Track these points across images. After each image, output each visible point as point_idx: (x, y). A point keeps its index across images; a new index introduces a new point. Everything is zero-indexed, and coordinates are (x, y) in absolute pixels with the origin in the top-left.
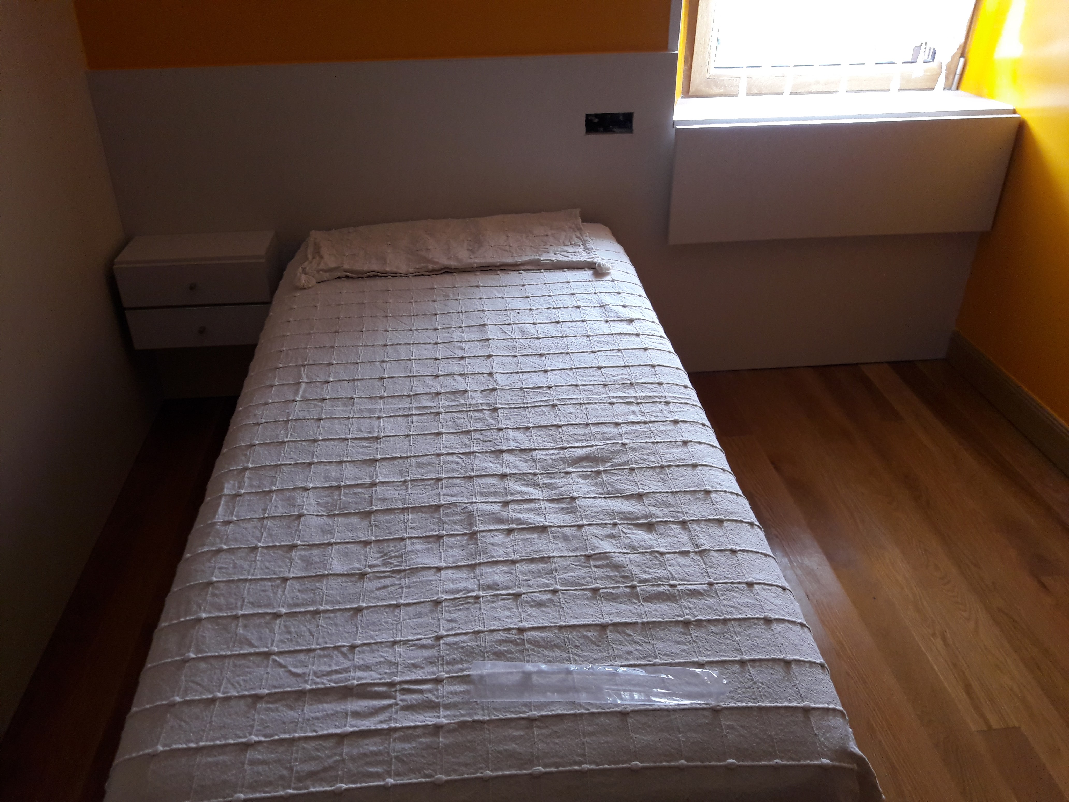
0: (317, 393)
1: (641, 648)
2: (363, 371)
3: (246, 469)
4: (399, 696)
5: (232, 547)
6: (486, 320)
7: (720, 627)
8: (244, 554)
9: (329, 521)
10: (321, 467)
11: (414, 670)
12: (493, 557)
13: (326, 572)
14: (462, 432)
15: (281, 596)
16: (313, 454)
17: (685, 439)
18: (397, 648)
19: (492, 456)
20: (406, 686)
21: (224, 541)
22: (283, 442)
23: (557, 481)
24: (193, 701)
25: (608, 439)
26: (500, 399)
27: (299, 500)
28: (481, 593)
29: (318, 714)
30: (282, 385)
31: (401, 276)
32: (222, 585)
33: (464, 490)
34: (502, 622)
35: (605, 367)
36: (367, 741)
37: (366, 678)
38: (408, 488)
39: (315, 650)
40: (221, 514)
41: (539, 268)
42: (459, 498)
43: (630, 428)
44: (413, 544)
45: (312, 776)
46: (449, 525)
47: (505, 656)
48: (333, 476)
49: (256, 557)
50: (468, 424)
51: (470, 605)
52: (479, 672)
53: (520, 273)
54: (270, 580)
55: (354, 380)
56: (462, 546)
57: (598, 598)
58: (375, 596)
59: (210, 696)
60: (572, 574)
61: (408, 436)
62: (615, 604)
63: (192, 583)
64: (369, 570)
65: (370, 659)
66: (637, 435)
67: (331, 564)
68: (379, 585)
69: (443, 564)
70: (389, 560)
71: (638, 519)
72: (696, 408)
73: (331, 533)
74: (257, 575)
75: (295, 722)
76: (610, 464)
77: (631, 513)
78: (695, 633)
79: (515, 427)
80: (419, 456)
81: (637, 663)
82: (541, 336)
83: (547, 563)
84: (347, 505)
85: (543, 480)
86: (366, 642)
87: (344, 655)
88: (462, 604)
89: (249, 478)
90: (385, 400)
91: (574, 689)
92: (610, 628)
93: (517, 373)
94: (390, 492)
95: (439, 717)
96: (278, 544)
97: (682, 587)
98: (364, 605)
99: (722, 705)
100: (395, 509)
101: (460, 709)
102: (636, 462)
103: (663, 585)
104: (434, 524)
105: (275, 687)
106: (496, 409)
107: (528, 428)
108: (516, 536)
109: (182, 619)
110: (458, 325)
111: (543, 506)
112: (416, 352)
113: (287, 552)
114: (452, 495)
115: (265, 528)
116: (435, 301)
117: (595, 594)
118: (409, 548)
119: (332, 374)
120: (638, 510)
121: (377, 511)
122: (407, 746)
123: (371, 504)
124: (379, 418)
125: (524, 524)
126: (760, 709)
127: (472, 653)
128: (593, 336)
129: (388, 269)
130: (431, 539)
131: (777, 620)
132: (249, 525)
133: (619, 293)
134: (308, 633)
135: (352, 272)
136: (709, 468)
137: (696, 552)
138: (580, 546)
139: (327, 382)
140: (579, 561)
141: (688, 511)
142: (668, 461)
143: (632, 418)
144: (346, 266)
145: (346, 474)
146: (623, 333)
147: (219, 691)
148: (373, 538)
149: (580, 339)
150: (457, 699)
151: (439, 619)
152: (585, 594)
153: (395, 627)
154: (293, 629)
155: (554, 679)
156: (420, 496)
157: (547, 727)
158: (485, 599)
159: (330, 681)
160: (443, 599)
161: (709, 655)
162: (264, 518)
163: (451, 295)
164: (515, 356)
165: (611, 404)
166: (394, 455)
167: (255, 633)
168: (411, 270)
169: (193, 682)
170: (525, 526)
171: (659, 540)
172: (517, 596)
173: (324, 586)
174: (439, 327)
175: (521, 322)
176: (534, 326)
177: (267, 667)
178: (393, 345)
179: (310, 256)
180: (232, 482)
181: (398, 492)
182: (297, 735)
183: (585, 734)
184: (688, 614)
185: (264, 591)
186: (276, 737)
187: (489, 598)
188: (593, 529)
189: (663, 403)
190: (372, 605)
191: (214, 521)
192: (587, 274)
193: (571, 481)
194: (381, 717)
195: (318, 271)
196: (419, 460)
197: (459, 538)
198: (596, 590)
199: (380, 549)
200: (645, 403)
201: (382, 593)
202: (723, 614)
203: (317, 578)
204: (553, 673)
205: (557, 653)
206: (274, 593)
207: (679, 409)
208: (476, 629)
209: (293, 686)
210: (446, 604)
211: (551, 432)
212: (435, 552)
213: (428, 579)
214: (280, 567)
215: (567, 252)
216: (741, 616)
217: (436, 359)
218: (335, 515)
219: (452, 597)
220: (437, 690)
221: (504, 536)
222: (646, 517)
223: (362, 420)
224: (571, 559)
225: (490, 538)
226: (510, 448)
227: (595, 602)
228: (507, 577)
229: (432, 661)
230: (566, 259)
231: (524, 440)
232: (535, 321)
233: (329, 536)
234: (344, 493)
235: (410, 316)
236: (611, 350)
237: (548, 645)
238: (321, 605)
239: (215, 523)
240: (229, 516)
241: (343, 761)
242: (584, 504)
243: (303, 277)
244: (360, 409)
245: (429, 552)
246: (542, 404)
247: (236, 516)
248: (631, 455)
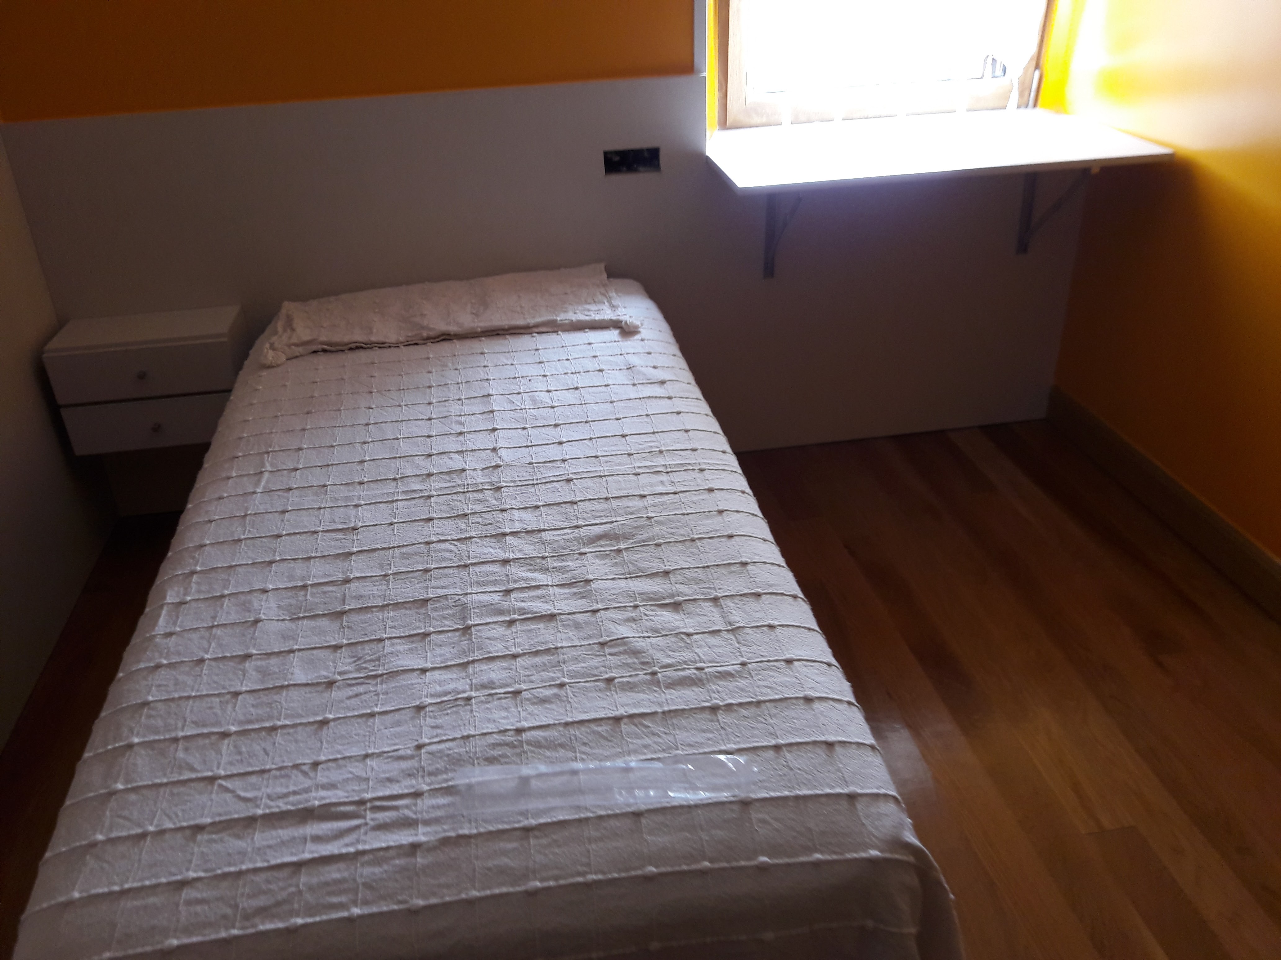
0: (282, 482)
1: (660, 740)
2: (338, 455)
3: (193, 573)
4: (369, 815)
5: (174, 661)
6: (491, 390)
7: (753, 710)
8: (187, 669)
9: (292, 625)
10: (284, 566)
11: (388, 784)
12: (489, 653)
13: (286, 683)
14: (458, 516)
15: (231, 713)
16: (275, 552)
17: (721, 508)
18: (369, 762)
19: (493, 540)
20: (378, 803)
21: (164, 655)
22: (240, 540)
23: (570, 563)
24: (119, 838)
25: (632, 514)
26: (504, 477)
27: (256, 604)
28: (473, 694)
29: (271, 842)
30: (240, 476)
31: (390, 347)
32: (159, 705)
33: (457, 580)
34: (497, 724)
35: (631, 435)
36: (328, 868)
37: (330, 798)
38: (389, 582)
39: (269, 771)
40: (162, 624)
41: (556, 329)
42: (451, 590)
43: (657, 500)
44: (393, 645)
45: (263, 912)
46: (437, 620)
47: (499, 761)
48: (298, 574)
49: (202, 671)
50: (465, 507)
51: (458, 708)
52: (467, 781)
53: (533, 336)
54: (218, 695)
55: (328, 465)
56: (454, 643)
57: (613, 688)
58: (345, 706)
59: (139, 831)
60: (583, 665)
61: (391, 524)
62: (632, 694)
63: (124, 705)
64: (339, 678)
65: (335, 775)
66: (665, 507)
67: (292, 674)
68: (350, 693)
69: (430, 665)
70: (364, 665)
71: (664, 598)
72: (736, 474)
73: (294, 639)
74: (202, 690)
75: (243, 853)
76: (632, 541)
77: (654, 593)
78: (724, 718)
79: (521, 507)
80: (403, 546)
81: (654, 756)
82: (556, 405)
83: (553, 655)
84: (314, 607)
85: (552, 563)
86: (331, 757)
87: (305, 774)
88: (451, 707)
89: (198, 583)
90: (365, 486)
91: (580, 791)
92: (625, 720)
93: (527, 447)
94: (368, 589)
95: (416, 835)
96: (228, 655)
97: (710, 670)
98: (331, 716)
99: (753, 796)
100: (372, 607)
101: (444, 824)
102: (664, 537)
103: (689, 669)
104: (420, 621)
105: (220, 815)
106: (499, 488)
107: (537, 507)
108: (519, 627)
109: (110, 747)
110: (457, 398)
111: (551, 592)
112: (405, 430)
113: (240, 663)
114: (443, 587)
115: (214, 638)
116: (429, 372)
117: (609, 685)
118: (388, 649)
119: (302, 461)
120: (663, 589)
121: (350, 610)
122: (377, 870)
123: (344, 602)
124: (357, 506)
125: (528, 613)
126: (797, 798)
127: (458, 760)
128: (617, 401)
129: (373, 339)
130: (415, 638)
131: (820, 699)
132: (195, 636)
133: (649, 353)
134: (262, 752)
135: (330, 344)
136: (747, 538)
137: (728, 631)
138: (593, 634)
139: (296, 470)
140: (591, 650)
141: (721, 587)
142: (700, 533)
143: (660, 489)
144: (323, 338)
145: (314, 571)
146: (652, 397)
147: (151, 824)
148: (345, 642)
149: (602, 405)
150: (439, 813)
151: (421, 727)
152: (597, 686)
153: (367, 738)
154: (244, 749)
155: (557, 782)
156: (403, 590)
157: (546, 836)
158: (478, 700)
159: (286, 804)
160: (427, 703)
161: (739, 742)
162: (213, 627)
163: (450, 365)
164: (524, 429)
165: (636, 474)
166: (374, 547)
167: (197, 755)
168: (401, 339)
169: (120, 816)
170: (529, 616)
171: (686, 620)
172: (517, 693)
173: (283, 699)
174: (434, 401)
175: (532, 390)
176: (547, 394)
177: (211, 793)
178: (377, 423)
179: (280, 329)
180: (176, 589)
181: (377, 587)
182: (244, 867)
183: (590, 840)
184: (716, 699)
185: (211, 708)
186: (219, 872)
187: (483, 698)
188: (610, 614)
189: (696, 471)
190: (340, 716)
191: (153, 633)
192: (614, 334)
193: (586, 562)
194: (347, 840)
195: (289, 346)
196: (404, 550)
197: (449, 634)
198: (610, 680)
199: (352, 652)
200: (676, 471)
201: (353, 701)
202: (757, 696)
203: (275, 690)
204: (555, 774)
205: (562, 752)
206: (222, 709)
207: (715, 477)
208: (465, 734)
209: (240, 811)
210: (431, 708)
211: (563, 510)
212: (420, 652)
213: (409, 682)
214: (230, 680)
215: (589, 310)
216: (777, 697)
217: (429, 437)
218: (299, 618)
219: (439, 700)
220: (416, 805)
221: (504, 628)
222: (672, 596)
223: (336, 509)
224: (583, 648)
225: (486, 632)
226: (515, 530)
227: (608, 694)
228: (505, 674)
229: (411, 773)
230: (587, 318)
231: (531, 520)
232: (550, 388)
233: (291, 642)
234: (311, 593)
235: (400, 390)
236: (637, 416)
237: (552, 745)
238: (280, 720)
239: (155, 636)
240: (171, 628)
241: (300, 892)
242: (601, 586)
243: (271, 354)
244: (335, 498)
245: (412, 654)
246: (555, 479)
247: (180, 627)
248: (657, 529)
